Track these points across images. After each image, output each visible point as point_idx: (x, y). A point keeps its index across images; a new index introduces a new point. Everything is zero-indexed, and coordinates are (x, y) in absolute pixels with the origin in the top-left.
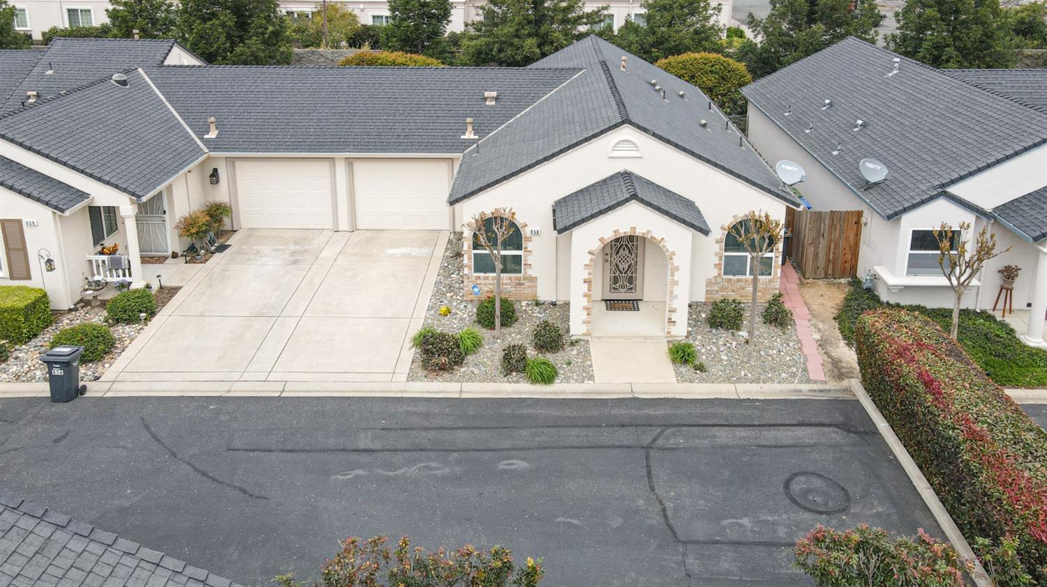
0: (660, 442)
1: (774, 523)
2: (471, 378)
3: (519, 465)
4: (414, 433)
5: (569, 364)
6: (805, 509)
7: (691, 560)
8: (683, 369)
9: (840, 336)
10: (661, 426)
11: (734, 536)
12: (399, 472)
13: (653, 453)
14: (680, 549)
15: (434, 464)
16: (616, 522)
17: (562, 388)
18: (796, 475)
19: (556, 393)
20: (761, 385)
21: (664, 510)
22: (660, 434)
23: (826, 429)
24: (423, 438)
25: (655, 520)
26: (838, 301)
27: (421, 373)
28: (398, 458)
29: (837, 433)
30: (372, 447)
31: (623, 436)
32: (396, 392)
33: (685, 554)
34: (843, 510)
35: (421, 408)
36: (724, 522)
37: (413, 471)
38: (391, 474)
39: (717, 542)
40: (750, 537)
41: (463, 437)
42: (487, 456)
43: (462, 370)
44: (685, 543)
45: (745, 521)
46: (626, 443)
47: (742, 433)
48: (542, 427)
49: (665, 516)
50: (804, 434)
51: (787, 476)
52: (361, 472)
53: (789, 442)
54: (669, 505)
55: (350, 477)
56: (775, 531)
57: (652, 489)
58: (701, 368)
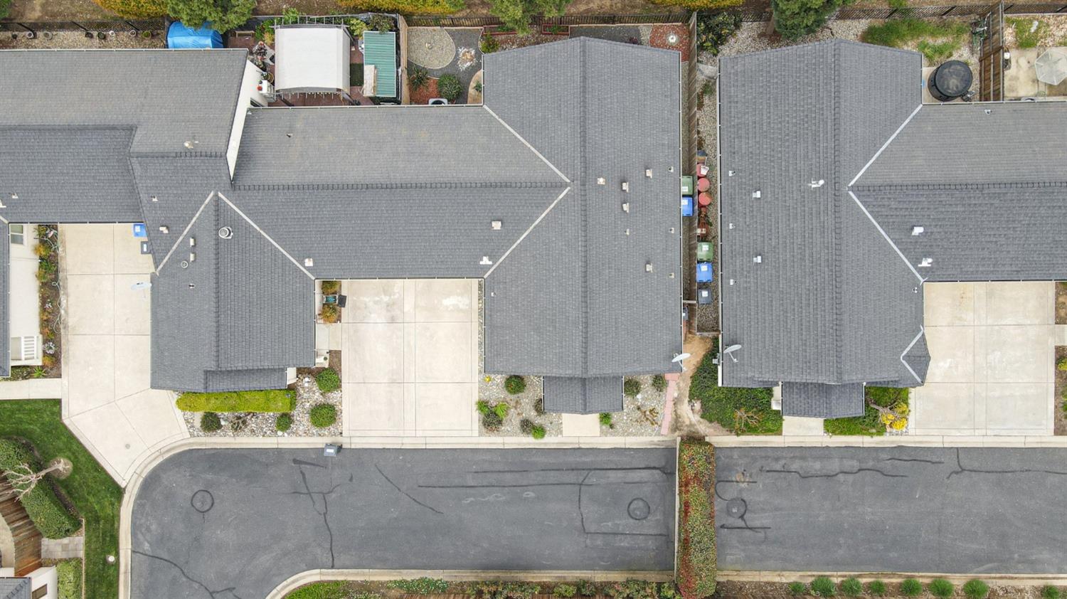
0: (586, 481)
1: (619, 525)
2: (508, 434)
3: (532, 494)
4: (488, 475)
5: (551, 423)
6: (632, 518)
7: (588, 541)
8: (604, 427)
9: (688, 395)
10: (588, 469)
11: (604, 530)
12: (486, 499)
13: (583, 488)
14: (586, 536)
15: (499, 495)
16: (565, 524)
17: (549, 441)
18: (635, 500)
19: (545, 444)
20: (638, 437)
21: (582, 519)
22: (587, 476)
23: (654, 471)
24: (492, 478)
25: (579, 524)
26: (699, 359)
27: (484, 430)
28: (485, 490)
29: (658, 474)
30: (473, 484)
31: (572, 477)
32: (476, 444)
33: (587, 538)
34: (645, 518)
35: (488, 457)
36: (602, 524)
37: (491, 498)
38: (483, 500)
39: (598, 533)
40: (610, 531)
41: (508, 478)
42: (518, 490)
43: (503, 428)
44: (588, 533)
45: (610, 524)
46: (572, 482)
47: (620, 474)
48: (539, 471)
49: (582, 522)
50: (645, 475)
51: (630, 501)
52: (472, 499)
53: (637, 480)
54: (584, 516)
55: (468, 502)
56: (618, 528)
57: (580, 508)
58: (612, 426)
